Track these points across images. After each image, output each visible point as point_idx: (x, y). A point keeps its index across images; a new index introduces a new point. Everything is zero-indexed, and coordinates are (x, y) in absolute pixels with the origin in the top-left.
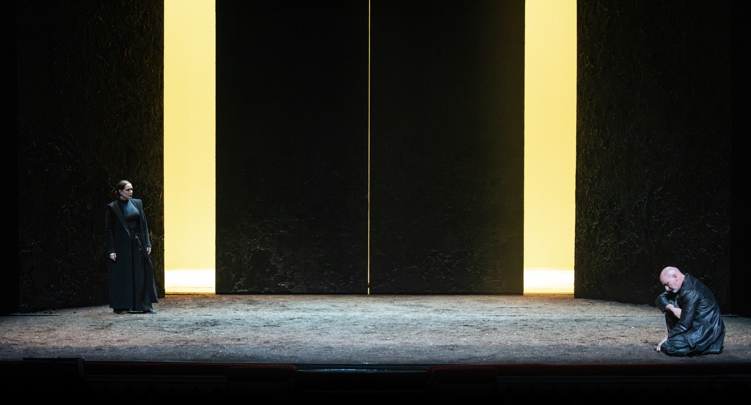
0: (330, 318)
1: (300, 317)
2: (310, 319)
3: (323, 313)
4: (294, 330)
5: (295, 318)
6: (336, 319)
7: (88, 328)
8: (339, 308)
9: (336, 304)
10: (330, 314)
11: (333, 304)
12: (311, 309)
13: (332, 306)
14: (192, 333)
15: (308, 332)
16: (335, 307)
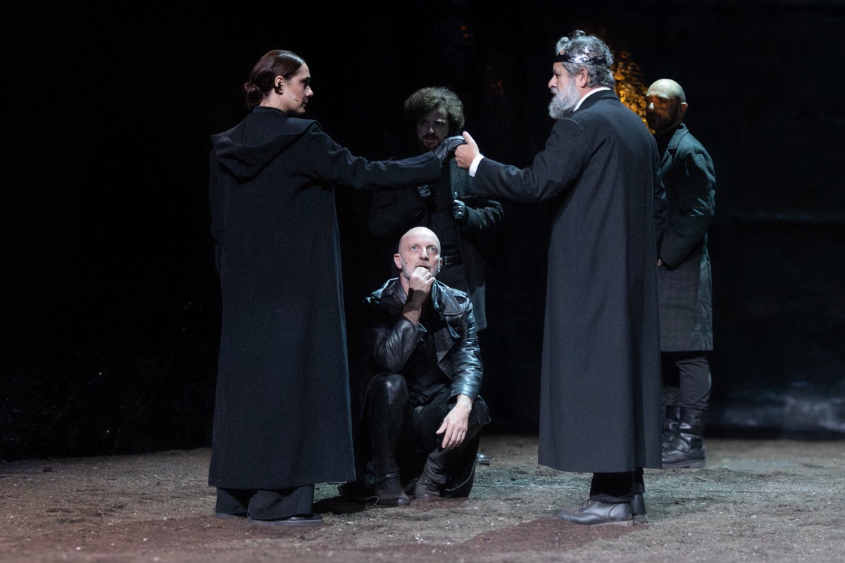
0: (799, 501)
1: (705, 495)
2: (735, 502)
3: (777, 485)
4: (679, 537)
5: (689, 500)
6: (816, 505)
7: (39, 516)
8: (824, 472)
9: (816, 461)
10: (797, 488)
11: (807, 460)
12: (740, 474)
13: (806, 465)
14: (350, 542)
15: (723, 545)
16: (813, 471)
